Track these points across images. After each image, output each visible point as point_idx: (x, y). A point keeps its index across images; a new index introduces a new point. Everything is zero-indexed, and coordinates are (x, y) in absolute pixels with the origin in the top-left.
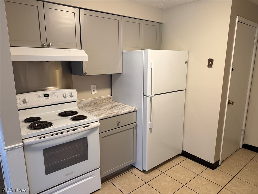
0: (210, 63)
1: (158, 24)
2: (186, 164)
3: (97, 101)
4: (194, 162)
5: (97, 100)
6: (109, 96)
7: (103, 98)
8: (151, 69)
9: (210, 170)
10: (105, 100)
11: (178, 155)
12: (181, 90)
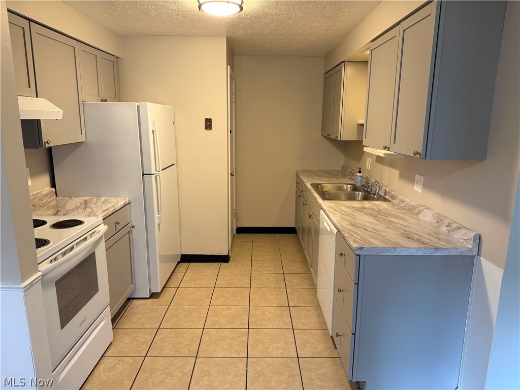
0: (208, 124)
1: (114, 59)
2: (196, 269)
3: (36, 200)
4: (202, 264)
5: (35, 198)
6: (48, 189)
7: (44, 193)
8: (153, 131)
9: (224, 265)
10: (46, 198)
11: (179, 263)
12: (173, 165)
